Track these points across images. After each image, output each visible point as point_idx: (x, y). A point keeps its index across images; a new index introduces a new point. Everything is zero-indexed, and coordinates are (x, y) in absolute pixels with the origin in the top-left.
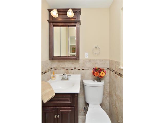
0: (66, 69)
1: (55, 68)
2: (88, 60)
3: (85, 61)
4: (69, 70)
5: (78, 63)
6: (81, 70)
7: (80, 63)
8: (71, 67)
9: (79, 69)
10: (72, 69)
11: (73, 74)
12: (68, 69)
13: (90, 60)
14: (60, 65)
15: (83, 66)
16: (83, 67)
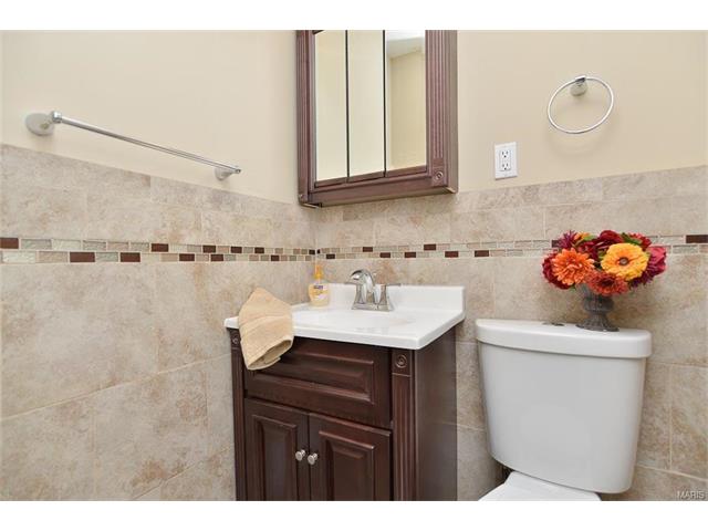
0: (383, 255)
1: (327, 249)
2: (512, 193)
3: (491, 199)
4: (398, 262)
5: (447, 215)
6: (466, 257)
7: (458, 211)
8: (404, 243)
9: (455, 254)
10: (413, 255)
11: (421, 282)
12: (388, 255)
13: (528, 188)
14: (351, 232)
15: (477, 235)
16: (482, 240)
